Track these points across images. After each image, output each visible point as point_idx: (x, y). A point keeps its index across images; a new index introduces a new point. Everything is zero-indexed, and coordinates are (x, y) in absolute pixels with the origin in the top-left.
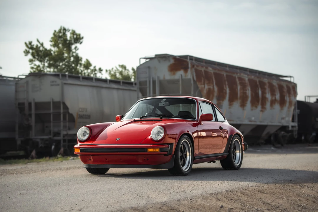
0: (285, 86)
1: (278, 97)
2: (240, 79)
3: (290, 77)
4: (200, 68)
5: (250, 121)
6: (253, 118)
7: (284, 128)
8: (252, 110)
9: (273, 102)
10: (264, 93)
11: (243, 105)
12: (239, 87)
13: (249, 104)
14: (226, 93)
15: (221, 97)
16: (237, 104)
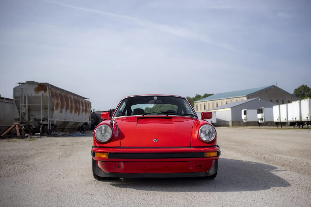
0: (87, 103)
1: (85, 108)
2: (70, 98)
3: (89, 99)
4: (53, 91)
5: (73, 120)
6: (75, 119)
7: (86, 124)
8: (75, 114)
9: (83, 111)
10: (79, 106)
11: (71, 112)
12: (70, 102)
13: (73, 111)
14: (64, 105)
15: (62, 107)
16: (69, 111)
